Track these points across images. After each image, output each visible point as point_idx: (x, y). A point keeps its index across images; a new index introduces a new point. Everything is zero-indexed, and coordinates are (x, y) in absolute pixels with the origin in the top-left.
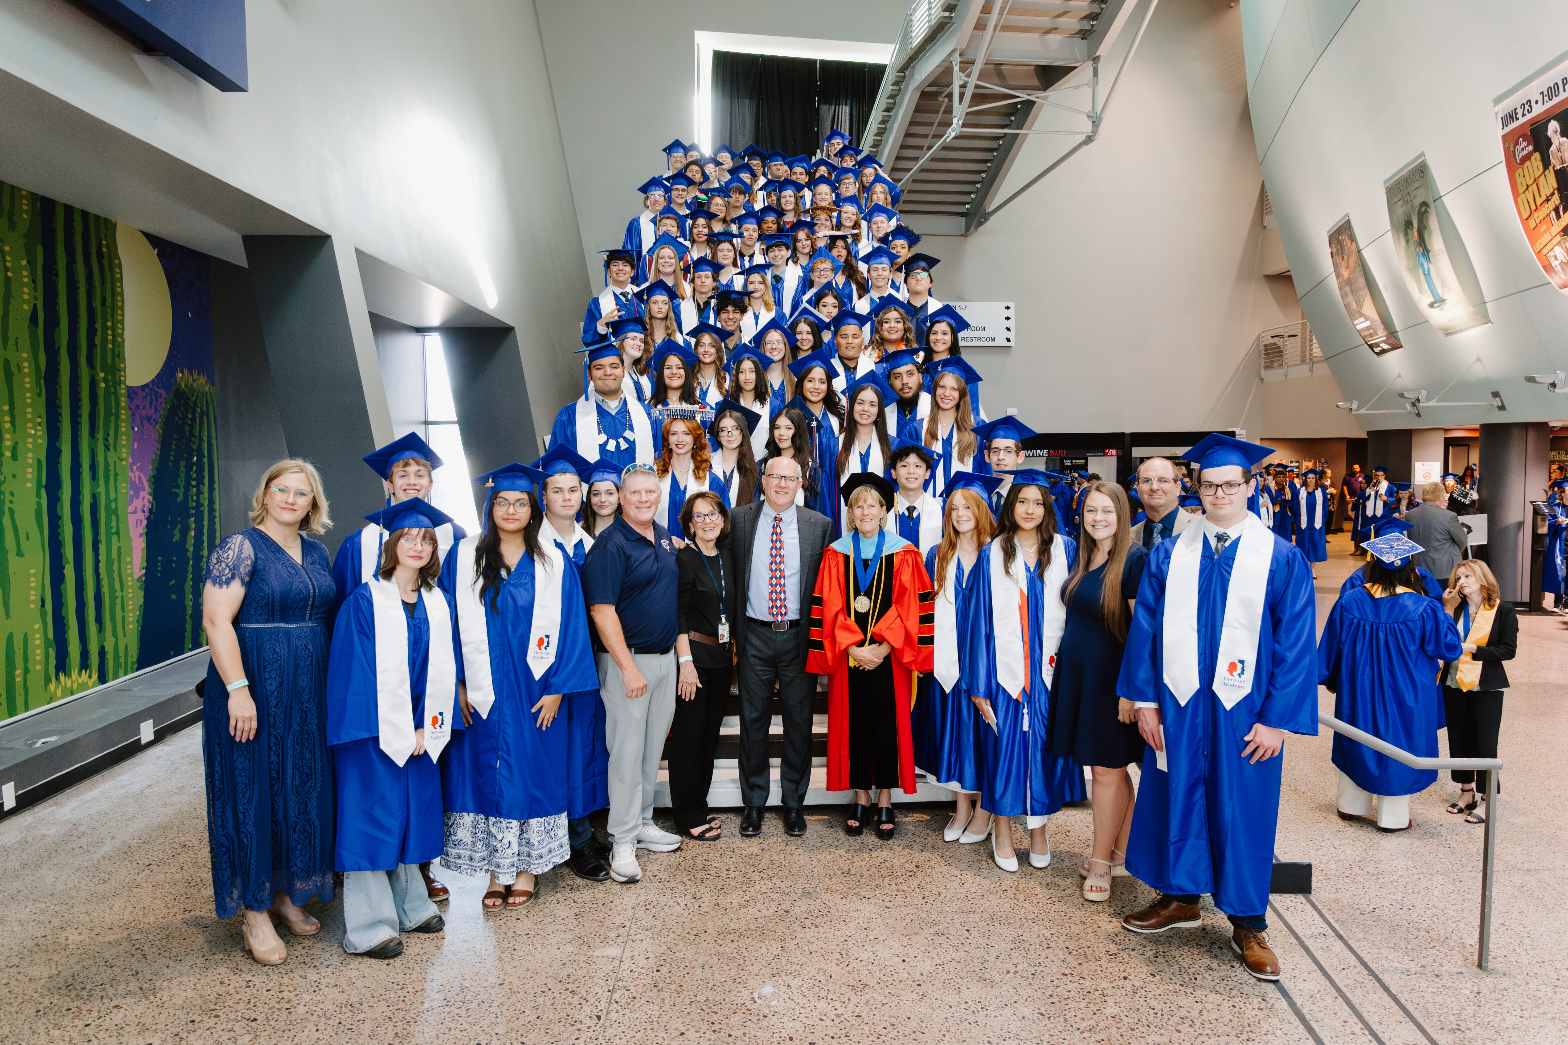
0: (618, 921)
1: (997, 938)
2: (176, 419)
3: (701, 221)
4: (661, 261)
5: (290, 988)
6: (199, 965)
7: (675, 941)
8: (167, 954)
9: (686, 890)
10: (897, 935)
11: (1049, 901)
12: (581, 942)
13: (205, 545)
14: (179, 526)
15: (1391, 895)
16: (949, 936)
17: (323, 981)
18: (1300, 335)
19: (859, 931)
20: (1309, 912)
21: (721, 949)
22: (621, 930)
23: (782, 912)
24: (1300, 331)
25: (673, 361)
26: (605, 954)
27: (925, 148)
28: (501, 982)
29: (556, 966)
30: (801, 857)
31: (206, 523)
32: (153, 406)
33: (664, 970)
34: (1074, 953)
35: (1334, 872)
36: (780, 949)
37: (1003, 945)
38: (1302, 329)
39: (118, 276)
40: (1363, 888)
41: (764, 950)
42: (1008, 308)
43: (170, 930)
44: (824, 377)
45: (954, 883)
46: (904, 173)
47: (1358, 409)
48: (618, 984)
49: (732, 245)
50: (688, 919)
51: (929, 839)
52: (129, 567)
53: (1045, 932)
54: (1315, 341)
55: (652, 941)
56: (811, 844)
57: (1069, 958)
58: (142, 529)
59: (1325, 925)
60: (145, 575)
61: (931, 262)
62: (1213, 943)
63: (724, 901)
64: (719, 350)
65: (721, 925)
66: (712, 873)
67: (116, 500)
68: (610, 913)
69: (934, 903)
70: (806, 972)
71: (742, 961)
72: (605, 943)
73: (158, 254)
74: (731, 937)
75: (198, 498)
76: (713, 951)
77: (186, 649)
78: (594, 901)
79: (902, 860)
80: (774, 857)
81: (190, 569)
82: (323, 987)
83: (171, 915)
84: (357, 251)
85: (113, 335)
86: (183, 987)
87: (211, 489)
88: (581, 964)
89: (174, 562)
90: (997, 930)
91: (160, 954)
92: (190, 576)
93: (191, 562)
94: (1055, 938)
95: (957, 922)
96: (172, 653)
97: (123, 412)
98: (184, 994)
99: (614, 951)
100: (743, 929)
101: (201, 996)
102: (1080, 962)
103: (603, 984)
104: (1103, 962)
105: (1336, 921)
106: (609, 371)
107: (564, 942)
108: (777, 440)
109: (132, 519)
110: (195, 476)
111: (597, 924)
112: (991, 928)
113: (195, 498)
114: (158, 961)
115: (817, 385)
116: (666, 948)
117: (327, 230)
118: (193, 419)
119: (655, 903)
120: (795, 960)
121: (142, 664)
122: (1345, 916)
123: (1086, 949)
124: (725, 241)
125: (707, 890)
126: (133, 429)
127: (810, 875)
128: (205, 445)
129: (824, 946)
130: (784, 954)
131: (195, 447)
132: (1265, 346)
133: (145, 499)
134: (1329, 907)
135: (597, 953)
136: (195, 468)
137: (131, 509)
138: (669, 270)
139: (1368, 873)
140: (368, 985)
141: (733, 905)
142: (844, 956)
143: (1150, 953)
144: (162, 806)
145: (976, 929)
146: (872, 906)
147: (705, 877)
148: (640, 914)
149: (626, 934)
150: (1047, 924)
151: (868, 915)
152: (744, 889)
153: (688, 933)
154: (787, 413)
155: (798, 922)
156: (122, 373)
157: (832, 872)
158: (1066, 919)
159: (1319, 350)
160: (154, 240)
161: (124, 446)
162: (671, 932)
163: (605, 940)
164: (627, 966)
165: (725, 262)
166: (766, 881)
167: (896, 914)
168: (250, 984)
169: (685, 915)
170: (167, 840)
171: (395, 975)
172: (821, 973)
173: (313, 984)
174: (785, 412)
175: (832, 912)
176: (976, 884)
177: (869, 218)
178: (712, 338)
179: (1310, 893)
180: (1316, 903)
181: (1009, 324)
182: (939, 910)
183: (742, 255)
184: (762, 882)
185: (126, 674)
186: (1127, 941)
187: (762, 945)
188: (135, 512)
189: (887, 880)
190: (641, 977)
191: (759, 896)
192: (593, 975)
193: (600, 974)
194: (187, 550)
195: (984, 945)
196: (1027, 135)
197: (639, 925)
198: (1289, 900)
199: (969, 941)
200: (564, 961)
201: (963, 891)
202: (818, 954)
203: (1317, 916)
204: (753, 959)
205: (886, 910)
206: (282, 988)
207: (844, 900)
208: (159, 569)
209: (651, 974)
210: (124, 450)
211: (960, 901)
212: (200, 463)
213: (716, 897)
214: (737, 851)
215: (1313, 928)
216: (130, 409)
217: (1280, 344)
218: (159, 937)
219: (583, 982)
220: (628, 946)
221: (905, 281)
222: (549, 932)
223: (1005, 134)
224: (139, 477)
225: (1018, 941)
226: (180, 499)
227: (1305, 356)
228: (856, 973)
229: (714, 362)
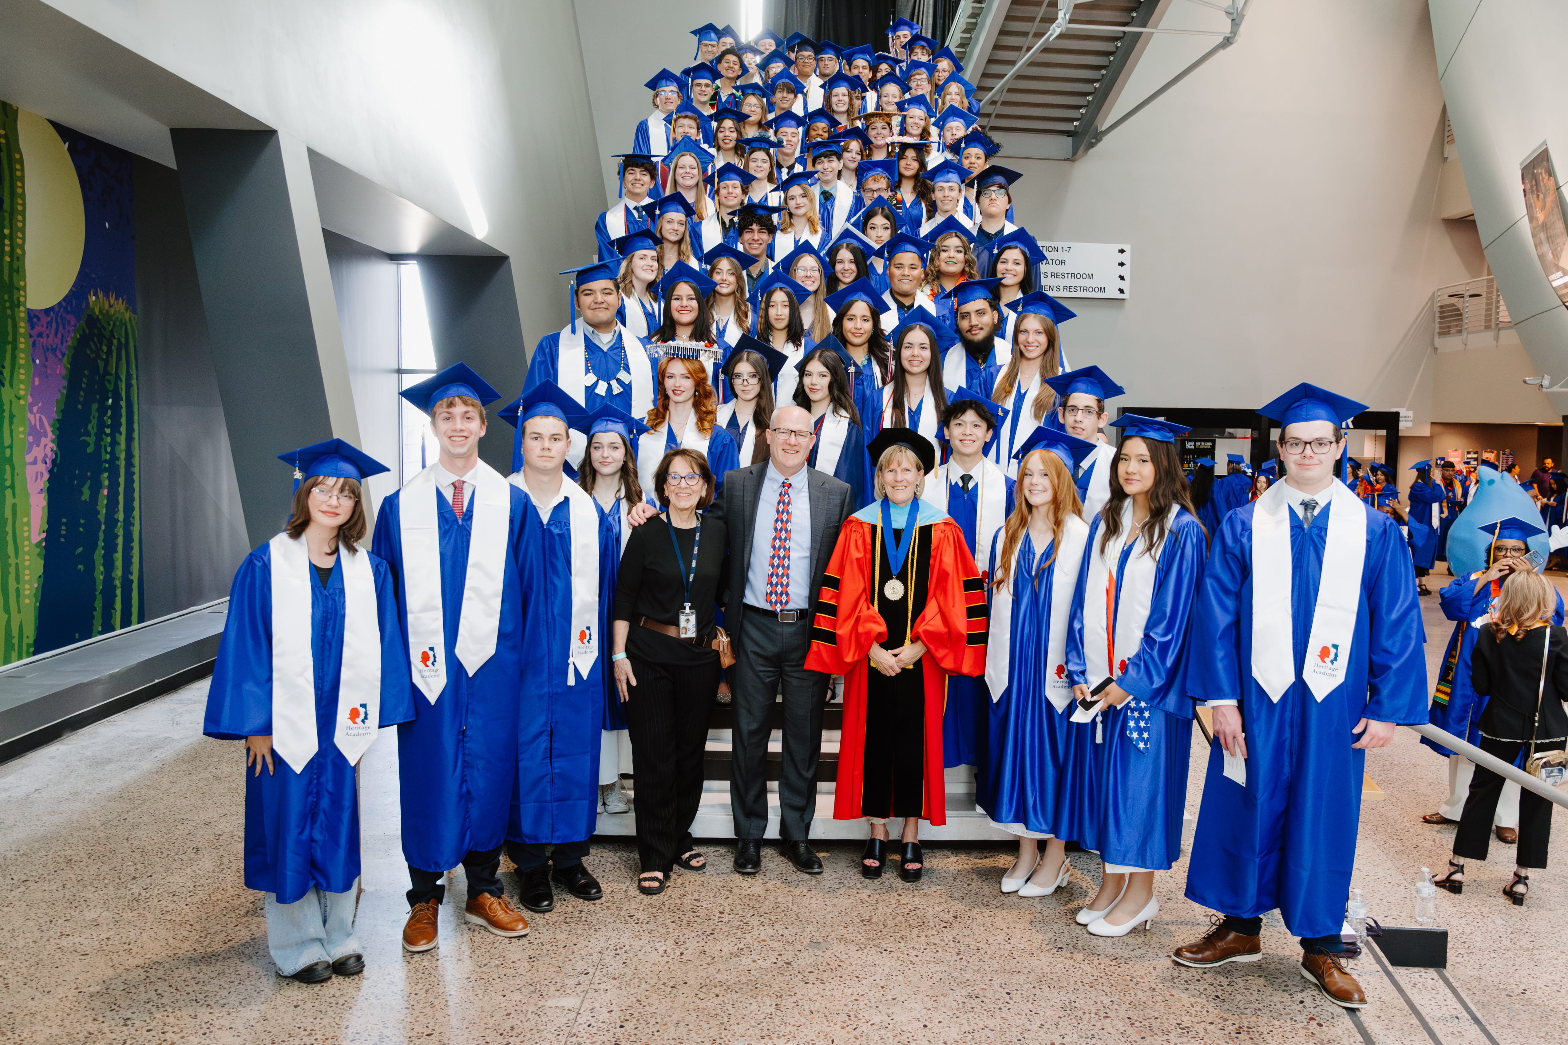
0: (580, 966)
1: (1044, 1004)
2: (89, 352)
3: (728, 123)
4: (679, 171)
5: (176, 1029)
6: (70, 998)
7: (647, 993)
8: (34, 984)
9: (668, 933)
10: (920, 996)
11: (1114, 963)
12: (533, 989)
13: (121, 506)
14: (89, 483)
15: (1548, 975)
16: (984, 999)
17: (217, 1023)
18: (1484, 295)
19: (874, 990)
20: (1441, 990)
21: (702, 1005)
22: (583, 978)
23: (782, 963)
24: (1485, 289)
25: (684, 289)
26: (559, 1005)
27: (1024, 49)
28: (430, 1032)
29: (499, 1016)
30: (813, 901)
31: (122, 480)
32: (59, 336)
33: (629, 1026)
34: (1138, 1024)
35: (1478, 945)
36: (774, 1006)
37: (1050, 1012)
38: (1488, 287)
39: (18, 174)
40: (1514, 965)
41: (754, 1007)
42: (1122, 251)
43: (41, 956)
44: (868, 313)
45: (998, 937)
46: (996, 80)
47: (1551, 385)
48: (571, 1039)
49: (768, 154)
50: (666, 967)
51: (974, 884)
52: (26, 528)
53: (1104, 998)
54: (1502, 302)
55: (619, 991)
56: (828, 885)
57: (1130, 1031)
58: (43, 482)
59: (1459, 1006)
60: (46, 539)
61: (1011, 177)
62: (1312, 1019)
63: (713, 948)
64: (739, 278)
65: (705, 976)
66: (702, 915)
67: (11, 447)
68: (571, 957)
69: (971, 960)
70: (803, 1035)
71: (726, 1019)
72: (561, 991)
73: (69, 149)
74: (716, 991)
75: (113, 450)
76: (692, 1006)
77: (95, 632)
78: (554, 941)
79: (937, 908)
80: (780, 899)
81: (101, 536)
82: (214, 1029)
83: (45, 939)
84: (311, 153)
85: (12, 246)
86: (48, 1023)
87: (129, 439)
88: (529, 1015)
89: (82, 525)
90: (1045, 994)
91: (25, 984)
92: (101, 544)
93: (103, 527)
94: (1116, 1007)
95: (996, 983)
96: (77, 636)
97: (22, 340)
98: (48, 1031)
99: (570, 1002)
100: (732, 981)
101: (68, 1034)
102: (1143, 1035)
103: (553, 1039)
104: (1171, 1037)
105: (1476, 1004)
106: (600, 297)
107: (512, 989)
108: (807, 390)
109: (30, 471)
110: (109, 422)
111: (554, 969)
112: (1038, 992)
113: (109, 449)
114: (22, 991)
115: (859, 323)
116: (635, 1000)
117: (272, 123)
118: (109, 352)
119: (627, 948)
120: (792, 1021)
121: (40, 646)
122: (1488, 998)
123: (1153, 1021)
124: (760, 149)
125: (693, 935)
126: (34, 361)
127: (821, 921)
128: (123, 386)
129: (829, 1005)
130: (779, 1013)
131: (111, 387)
132: (1441, 307)
133: (47, 447)
134: (1469, 986)
135: (551, 1003)
136: (109, 412)
137: (29, 458)
138: (692, 182)
139: (1521, 947)
140: (268, 1029)
141: (723, 953)
142: (852, 1017)
143: (1231, 1028)
144: (50, 813)
145: (1019, 992)
146: (893, 961)
147: (692, 920)
148: (608, 958)
149: (588, 982)
150: (1108, 990)
151: (887, 971)
152: (739, 934)
153: (664, 984)
154: (820, 356)
155: (800, 977)
156: (22, 293)
157: (848, 919)
158: (1132, 984)
159: (1506, 313)
160: (64, 132)
161: (21, 382)
162: (643, 982)
163: (562, 989)
164: (584, 1019)
165: (758, 175)
166: (766, 927)
167: (922, 972)
168: (128, 1022)
169: (663, 963)
170: (50, 853)
171: (303, 1020)
172: (822, 1037)
173: (203, 1025)
174: (817, 355)
175: (844, 965)
176: (1025, 939)
177: (940, 125)
178: (732, 263)
179: (1445, 967)
180: (1451, 980)
181: (1123, 271)
182: (976, 968)
183: (779, 166)
184: (762, 928)
185: (20, 658)
186: (1205, 1012)
187: (753, 1001)
188: (35, 462)
189: (915, 931)
190: (599, 1033)
191: (756, 944)
192: (542, 1028)
193: (551, 1027)
194: (98, 512)
195: (1027, 1011)
196: (1152, 34)
197: (605, 973)
198: (1417, 975)
199: (1008, 1006)
200: (508, 1011)
201: (1008, 946)
202: (820, 1015)
203: (1450, 995)
204: (740, 1017)
205: (911, 966)
206: (166, 1028)
207: (860, 952)
208: (63, 532)
209: (612, 1030)
210: (22, 386)
211: (1003, 958)
212: (116, 407)
213: (703, 944)
214: (735, 890)
215: (1444, 1009)
216: (31, 336)
217: (1459, 306)
218: (27, 964)
219: (529, 1036)
220: (588, 996)
221: (977, 200)
222: (495, 976)
223: (1125, 33)
224: (40, 419)
225: (1069, 1008)
226: (90, 450)
227: (1490, 321)
228: (864, 1038)
229: (734, 293)
